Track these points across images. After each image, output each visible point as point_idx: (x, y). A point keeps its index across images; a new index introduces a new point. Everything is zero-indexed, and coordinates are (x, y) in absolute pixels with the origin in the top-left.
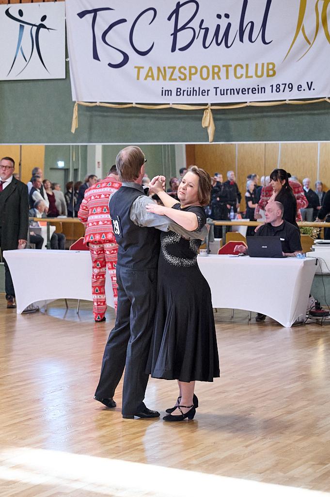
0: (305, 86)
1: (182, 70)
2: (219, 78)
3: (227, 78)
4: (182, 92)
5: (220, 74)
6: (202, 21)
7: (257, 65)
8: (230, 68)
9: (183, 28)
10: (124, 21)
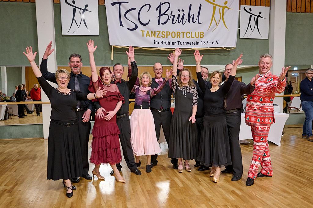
0: (215, 42)
1: (163, 33)
2: (180, 38)
3: (183, 37)
4: (163, 43)
5: (180, 35)
6: (172, 12)
7: (196, 33)
8: (184, 33)
9: (163, 14)
10: (135, 9)
